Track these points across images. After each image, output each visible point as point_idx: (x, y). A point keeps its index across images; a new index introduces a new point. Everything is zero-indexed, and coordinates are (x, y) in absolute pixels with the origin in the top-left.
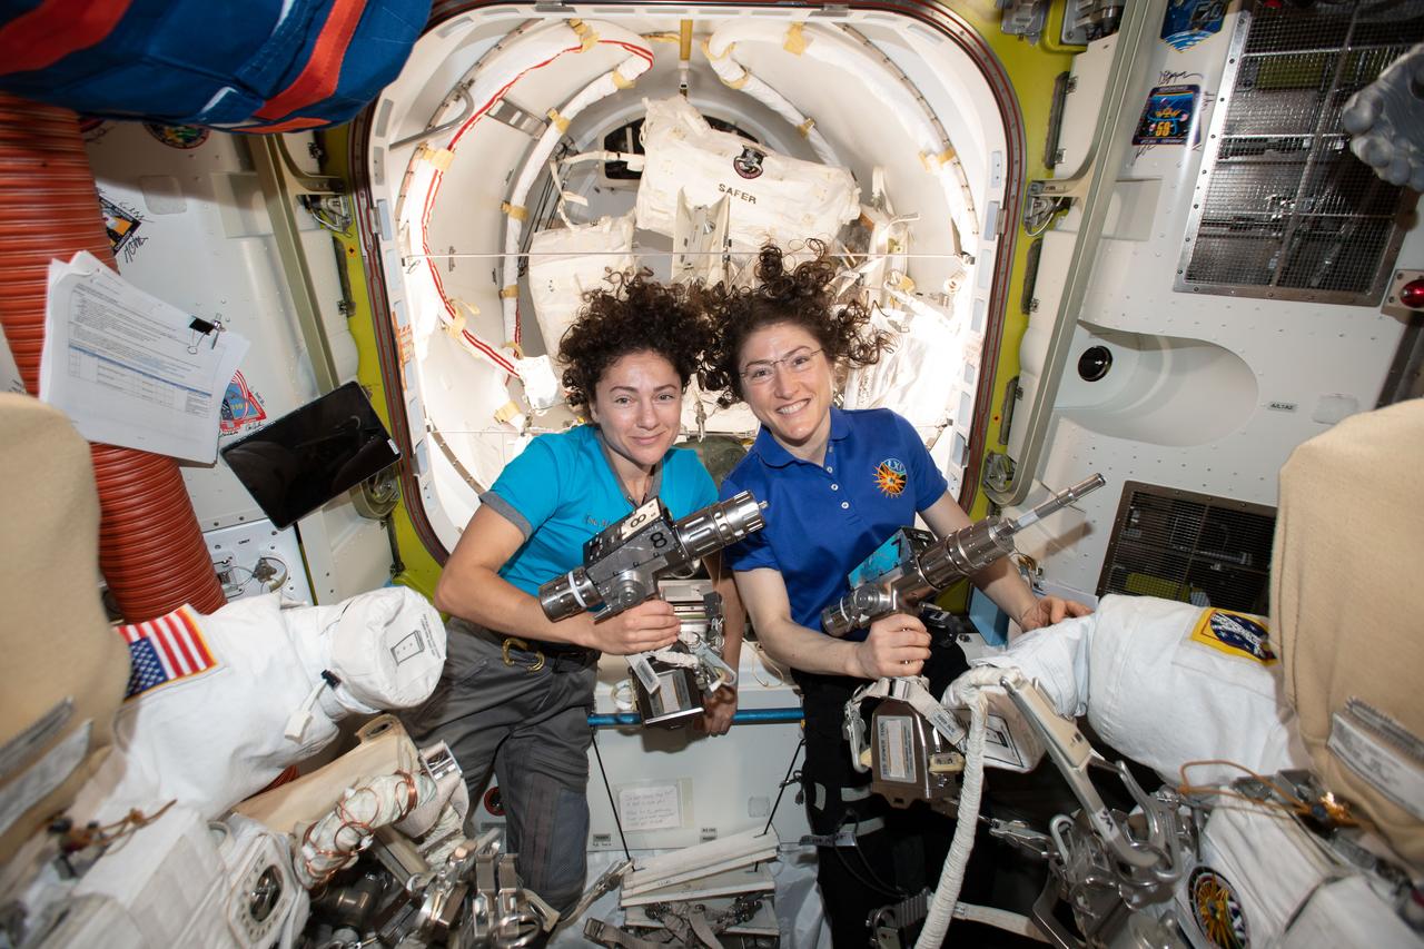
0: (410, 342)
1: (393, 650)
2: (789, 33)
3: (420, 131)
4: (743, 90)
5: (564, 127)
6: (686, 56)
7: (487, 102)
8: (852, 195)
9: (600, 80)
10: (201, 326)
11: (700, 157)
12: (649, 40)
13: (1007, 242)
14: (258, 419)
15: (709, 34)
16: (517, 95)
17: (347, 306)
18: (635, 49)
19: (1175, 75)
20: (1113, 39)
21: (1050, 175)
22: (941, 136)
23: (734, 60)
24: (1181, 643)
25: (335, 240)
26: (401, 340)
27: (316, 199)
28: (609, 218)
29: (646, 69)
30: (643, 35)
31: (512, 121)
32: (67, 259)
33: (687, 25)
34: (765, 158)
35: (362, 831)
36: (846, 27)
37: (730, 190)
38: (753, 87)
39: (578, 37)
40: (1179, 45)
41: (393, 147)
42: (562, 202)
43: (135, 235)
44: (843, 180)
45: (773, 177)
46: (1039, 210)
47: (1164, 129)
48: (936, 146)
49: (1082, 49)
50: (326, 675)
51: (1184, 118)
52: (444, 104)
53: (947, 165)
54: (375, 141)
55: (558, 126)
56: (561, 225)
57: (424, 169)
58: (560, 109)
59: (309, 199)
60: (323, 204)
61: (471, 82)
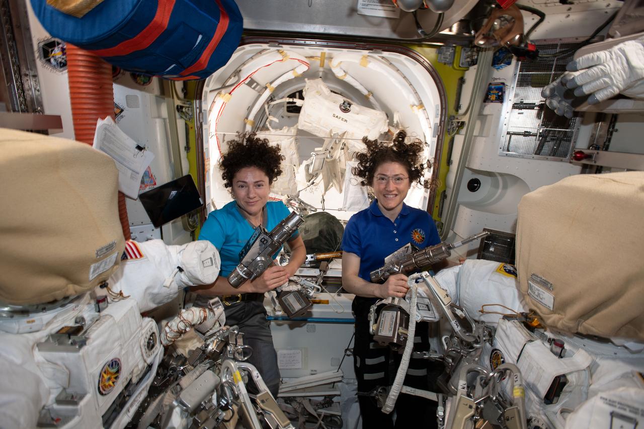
0: (209, 164)
1: (203, 262)
2: (362, 59)
3: (220, 87)
4: (344, 80)
5: (272, 90)
6: (322, 65)
7: (245, 78)
8: (385, 122)
9: (288, 73)
10: (140, 148)
11: (327, 103)
12: (308, 59)
13: (441, 138)
14: (154, 185)
15: (332, 58)
16: (256, 77)
17: (187, 148)
18: (303, 62)
19: (496, 79)
20: (476, 66)
21: (457, 114)
22: (418, 99)
23: (341, 68)
24: (492, 273)
25: (186, 124)
26: (206, 163)
27: (182, 107)
28: (287, 127)
29: (306, 70)
30: (306, 57)
31: (253, 86)
32: (103, 118)
33: (323, 54)
34: (352, 106)
35: (187, 324)
36: (383, 58)
37: (337, 117)
38: (348, 79)
39: (282, 56)
40: (497, 69)
41: (211, 91)
42: (268, 120)
43: (122, 114)
44: (382, 116)
45: (354, 113)
46: (453, 126)
47: (493, 97)
48: (416, 103)
49: (468, 69)
50: (178, 267)
51: (500, 94)
52: (230, 78)
53: (421, 110)
54: (205, 89)
55: (270, 90)
56: (268, 129)
57: (220, 101)
58: (271, 83)
59: (179, 107)
60: (184, 110)
61: (240, 71)
